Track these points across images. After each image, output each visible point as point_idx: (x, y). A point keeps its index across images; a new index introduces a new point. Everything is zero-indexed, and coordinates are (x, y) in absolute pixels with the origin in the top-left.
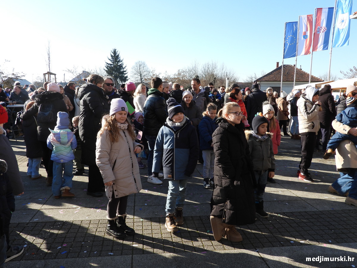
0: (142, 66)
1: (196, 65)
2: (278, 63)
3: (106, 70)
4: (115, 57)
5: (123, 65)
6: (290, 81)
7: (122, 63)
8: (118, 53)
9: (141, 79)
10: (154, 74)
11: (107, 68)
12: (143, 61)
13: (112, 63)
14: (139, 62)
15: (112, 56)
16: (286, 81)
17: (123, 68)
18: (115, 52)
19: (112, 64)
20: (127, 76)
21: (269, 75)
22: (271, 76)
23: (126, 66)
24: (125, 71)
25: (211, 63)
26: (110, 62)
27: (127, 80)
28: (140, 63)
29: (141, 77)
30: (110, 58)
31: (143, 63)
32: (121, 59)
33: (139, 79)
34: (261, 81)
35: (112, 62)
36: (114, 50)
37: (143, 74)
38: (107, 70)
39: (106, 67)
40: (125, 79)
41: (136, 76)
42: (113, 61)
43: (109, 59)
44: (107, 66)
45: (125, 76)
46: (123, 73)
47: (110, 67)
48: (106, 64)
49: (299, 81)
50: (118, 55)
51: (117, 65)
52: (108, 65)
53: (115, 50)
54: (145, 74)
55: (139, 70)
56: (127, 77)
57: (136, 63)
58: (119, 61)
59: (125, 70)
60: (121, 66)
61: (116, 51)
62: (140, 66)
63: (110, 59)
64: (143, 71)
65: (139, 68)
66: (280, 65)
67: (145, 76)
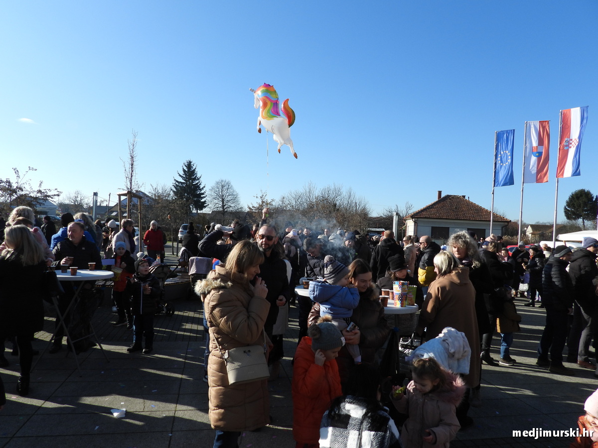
0: (225, 187)
1: (311, 189)
2: (440, 193)
3: (174, 191)
4: (190, 172)
5: (200, 184)
6: (461, 220)
7: (199, 182)
8: (194, 167)
9: (223, 206)
10: (264, 200)
11: (176, 188)
12: (227, 181)
13: (183, 181)
14: (222, 181)
15: (184, 171)
16: (456, 219)
17: (201, 190)
18: (189, 165)
19: (184, 183)
20: (205, 201)
21: (429, 209)
22: (433, 211)
23: (204, 187)
24: (203, 194)
25: (332, 187)
26: (181, 180)
27: (205, 207)
28: (223, 183)
29: (223, 203)
30: (182, 173)
31: (227, 183)
32: (198, 176)
33: (220, 206)
34: (418, 218)
36: (187, 163)
37: (226, 199)
38: (175, 190)
39: (174, 186)
40: (202, 206)
41: (216, 201)
42: (186, 178)
43: (179, 175)
44: (176, 185)
45: (203, 200)
46: (199, 196)
47: (180, 187)
48: (174, 182)
49: (475, 220)
50: (194, 170)
51: (191, 185)
52: (177, 183)
53: (190, 162)
54: (229, 198)
55: (221, 193)
57: (217, 183)
58: (195, 179)
59: (202, 192)
60: (197, 187)
61: (192, 164)
62: (223, 187)
63: (182, 175)
64: (227, 194)
65: (221, 190)
66: (443, 195)
67: (228, 201)
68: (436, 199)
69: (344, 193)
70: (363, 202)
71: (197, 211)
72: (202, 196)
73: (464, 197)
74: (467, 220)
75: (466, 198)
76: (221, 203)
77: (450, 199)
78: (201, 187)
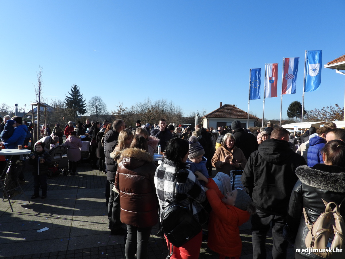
0: (98, 101)
2: (221, 103)
3: (66, 103)
4: (75, 92)
5: (82, 99)
6: (233, 118)
7: (82, 97)
8: (78, 89)
9: (97, 112)
11: (67, 101)
12: (99, 97)
13: (72, 97)
14: (96, 97)
15: (72, 91)
16: (230, 118)
17: (83, 102)
18: (75, 87)
20: (86, 109)
21: (215, 112)
22: (217, 113)
23: (85, 100)
24: (84, 105)
25: (161, 100)
26: (70, 96)
27: (86, 112)
28: (97, 98)
29: (97, 110)
30: (71, 92)
32: (81, 94)
33: (95, 112)
34: (209, 117)
36: (74, 86)
38: (67, 102)
39: (66, 100)
40: (84, 112)
41: (92, 109)
42: (74, 95)
43: (69, 93)
44: (68, 99)
45: (84, 108)
46: (82, 106)
47: (70, 100)
48: (66, 98)
49: (240, 118)
50: (78, 90)
51: (76, 99)
52: (68, 98)
53: (76, 86)
54: (100, 107)
55: (95, 104)
57: (93, 98)
58: (79, 96)
59: (84, 103)
60: (81, 100)
61: (77, 86)
62: (96, 100)
63: (71, 93)
64: (99, 105)
65: (95, 102)
66: (223, 105)
67: (100, 109)
68: (219, 107)
69: (168, 103)
70: (179, 109)
71: (81, 115)
72: (83, 106)
73: (234, 105)
74: (236, 118)
75: (236, 106)
76: (95, 110)
77: (227, 107)
78: (83, 100)
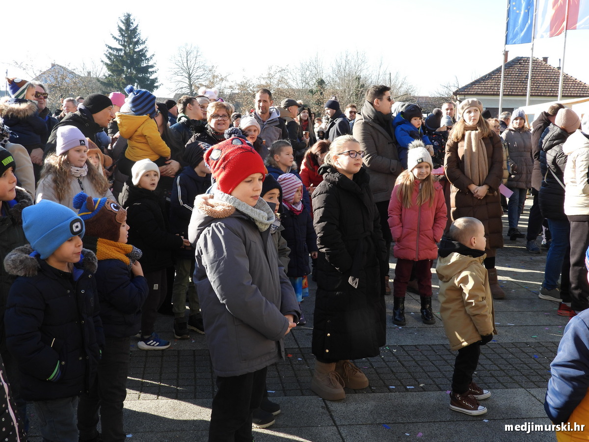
0: (192, 55)
2: (506, 54)
3: (107, 64)
4: (129, 32)
5: (146, 51)
7: (145, 47)
8: (135, 24)
9: (191, 86)
10: (216, 74)
11: (109, 58)
13: (120, 47)
14: (187, 44)
15: (121, 30)
17: (148, 60)
18: (128, 21)
19: (121, 50)
20: (156, 79)
21: (484, 80)
22: (490, 83)
23: (153, 55)
24: (152, 67)
26: (116, 45)
27: (157, 87)
28: (188, 48)
29: (190, 82)
30: (117, 34)
31: (195, 48)
32: (143, 37)
33: (185, 85)
34: (465, 95)
35: (122, 45)
36: (125, 16)
37: (194, 75)
38: (109, 62)
39: (106, 55)
40: (152, 85)
41: (180, 78)
42: (124, 41)
43: (115, 38)
44: (110, 54)
45: (152, 77)
46: (146, 70)
47: (115, 56)
48: (107, 48)
50: (136, 29)
51: (132, 52)
52: (110, 51)
53: (129, 16)
54: (199, 73)
55: (185, 65)
56: (154, 81)
57: (179, 48)
58: (137, 43)
59: (150, 63)
60: (142, 55)
61: (131, 18)
62: (188, 54)
63: (117, 37)
64: (196, 66)
65: (185, 60)
66: (510, 59)
67: (198, 78)
72: (150, 70)
74: (541, 96)
76: (187, 81)
77: (520, 64)
78: (148, 55)
